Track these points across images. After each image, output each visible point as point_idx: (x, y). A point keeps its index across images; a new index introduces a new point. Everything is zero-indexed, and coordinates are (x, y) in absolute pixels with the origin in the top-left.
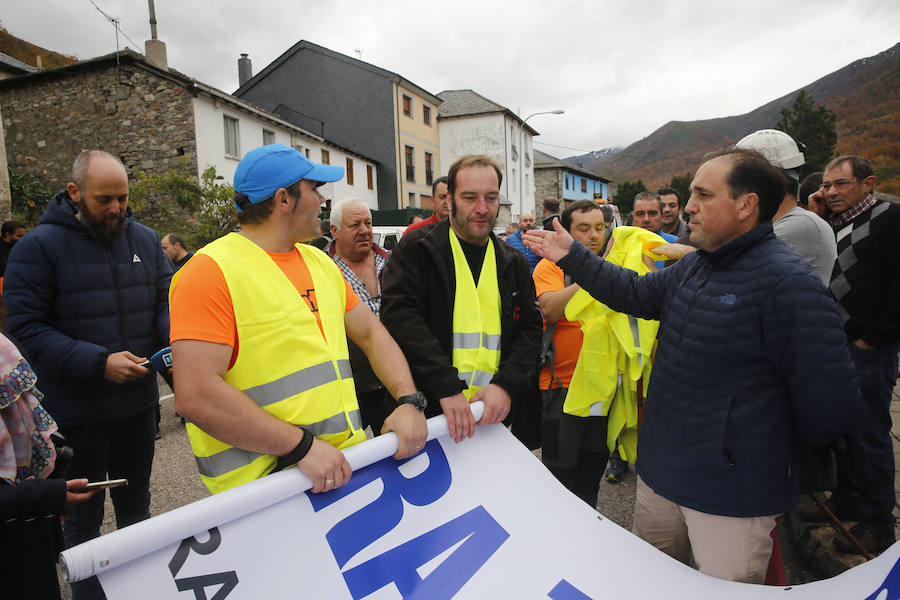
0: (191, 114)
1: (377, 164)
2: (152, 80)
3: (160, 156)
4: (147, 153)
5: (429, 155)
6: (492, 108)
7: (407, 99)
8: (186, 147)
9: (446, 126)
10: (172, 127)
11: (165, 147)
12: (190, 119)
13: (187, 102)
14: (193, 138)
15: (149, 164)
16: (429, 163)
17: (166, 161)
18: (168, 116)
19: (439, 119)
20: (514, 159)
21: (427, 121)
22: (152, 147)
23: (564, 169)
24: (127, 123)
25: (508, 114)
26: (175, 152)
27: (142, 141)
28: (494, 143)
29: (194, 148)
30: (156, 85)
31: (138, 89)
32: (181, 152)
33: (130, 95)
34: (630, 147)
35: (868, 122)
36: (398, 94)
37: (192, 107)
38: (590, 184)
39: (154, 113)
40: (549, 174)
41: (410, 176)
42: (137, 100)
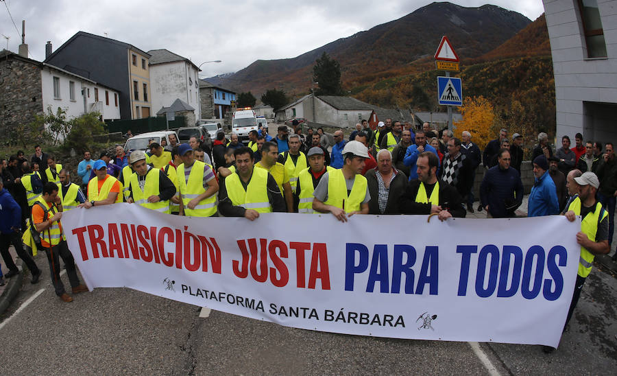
0: (40, 79)
1: (119, 92)
2: (21, 64)
3: (24, 102)
4: (17, 102)
5: (145, 85)
6: (178, 59)
7: (134, 56)
8: (37, 97)
9: (153, 69)
10: (30, 87)
11: (26, 98)
12: (39, 81)
13: (38, 72)
14: (41, 91)
15: (18, 108)
16: (145, 89)
17: (26, 105)
18: (28, 81)
19: (150, 65)
20: (191, 85)
21: (144, 67)
22: (19, 99)
23: (214, 88)
24: (8, 88)
25: (188, 62)
26: (31, 99)
27: (15, 96)
28: (180, 76)
29: (41, 96)
30: (23, 66)
31: (14, 69)
32: (34, 100)
33: (10, 74)
34: (238, 72)
35: (348, 66)
36: (130, 54)
37: (40, 75)
38: (226, 95)
39: (21, 81)
40: (206, 91)
41: (137, 98)
42: (14, 75)
